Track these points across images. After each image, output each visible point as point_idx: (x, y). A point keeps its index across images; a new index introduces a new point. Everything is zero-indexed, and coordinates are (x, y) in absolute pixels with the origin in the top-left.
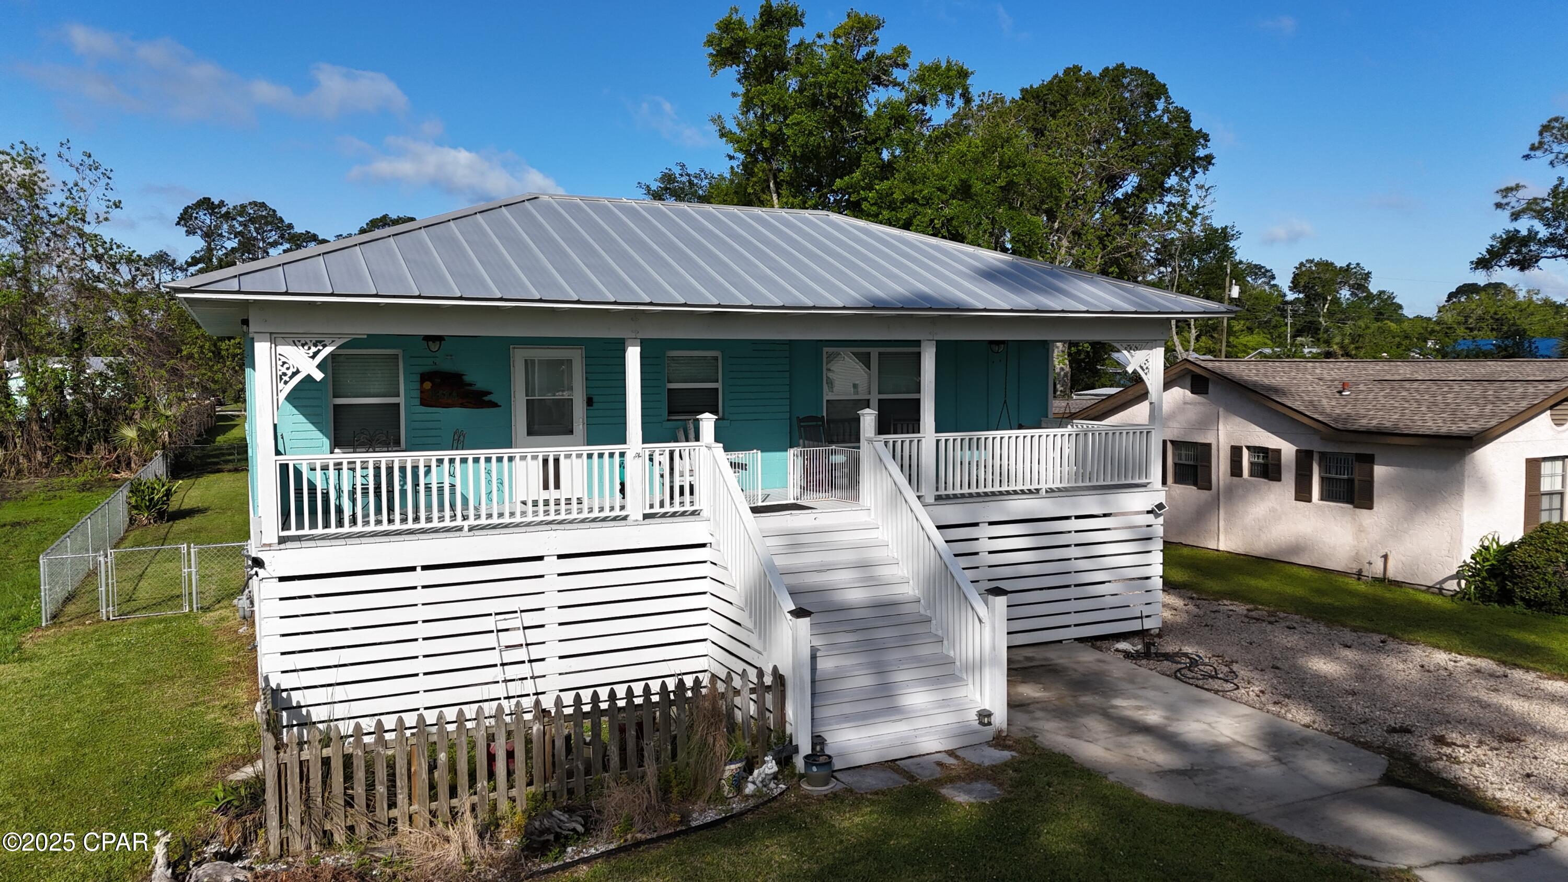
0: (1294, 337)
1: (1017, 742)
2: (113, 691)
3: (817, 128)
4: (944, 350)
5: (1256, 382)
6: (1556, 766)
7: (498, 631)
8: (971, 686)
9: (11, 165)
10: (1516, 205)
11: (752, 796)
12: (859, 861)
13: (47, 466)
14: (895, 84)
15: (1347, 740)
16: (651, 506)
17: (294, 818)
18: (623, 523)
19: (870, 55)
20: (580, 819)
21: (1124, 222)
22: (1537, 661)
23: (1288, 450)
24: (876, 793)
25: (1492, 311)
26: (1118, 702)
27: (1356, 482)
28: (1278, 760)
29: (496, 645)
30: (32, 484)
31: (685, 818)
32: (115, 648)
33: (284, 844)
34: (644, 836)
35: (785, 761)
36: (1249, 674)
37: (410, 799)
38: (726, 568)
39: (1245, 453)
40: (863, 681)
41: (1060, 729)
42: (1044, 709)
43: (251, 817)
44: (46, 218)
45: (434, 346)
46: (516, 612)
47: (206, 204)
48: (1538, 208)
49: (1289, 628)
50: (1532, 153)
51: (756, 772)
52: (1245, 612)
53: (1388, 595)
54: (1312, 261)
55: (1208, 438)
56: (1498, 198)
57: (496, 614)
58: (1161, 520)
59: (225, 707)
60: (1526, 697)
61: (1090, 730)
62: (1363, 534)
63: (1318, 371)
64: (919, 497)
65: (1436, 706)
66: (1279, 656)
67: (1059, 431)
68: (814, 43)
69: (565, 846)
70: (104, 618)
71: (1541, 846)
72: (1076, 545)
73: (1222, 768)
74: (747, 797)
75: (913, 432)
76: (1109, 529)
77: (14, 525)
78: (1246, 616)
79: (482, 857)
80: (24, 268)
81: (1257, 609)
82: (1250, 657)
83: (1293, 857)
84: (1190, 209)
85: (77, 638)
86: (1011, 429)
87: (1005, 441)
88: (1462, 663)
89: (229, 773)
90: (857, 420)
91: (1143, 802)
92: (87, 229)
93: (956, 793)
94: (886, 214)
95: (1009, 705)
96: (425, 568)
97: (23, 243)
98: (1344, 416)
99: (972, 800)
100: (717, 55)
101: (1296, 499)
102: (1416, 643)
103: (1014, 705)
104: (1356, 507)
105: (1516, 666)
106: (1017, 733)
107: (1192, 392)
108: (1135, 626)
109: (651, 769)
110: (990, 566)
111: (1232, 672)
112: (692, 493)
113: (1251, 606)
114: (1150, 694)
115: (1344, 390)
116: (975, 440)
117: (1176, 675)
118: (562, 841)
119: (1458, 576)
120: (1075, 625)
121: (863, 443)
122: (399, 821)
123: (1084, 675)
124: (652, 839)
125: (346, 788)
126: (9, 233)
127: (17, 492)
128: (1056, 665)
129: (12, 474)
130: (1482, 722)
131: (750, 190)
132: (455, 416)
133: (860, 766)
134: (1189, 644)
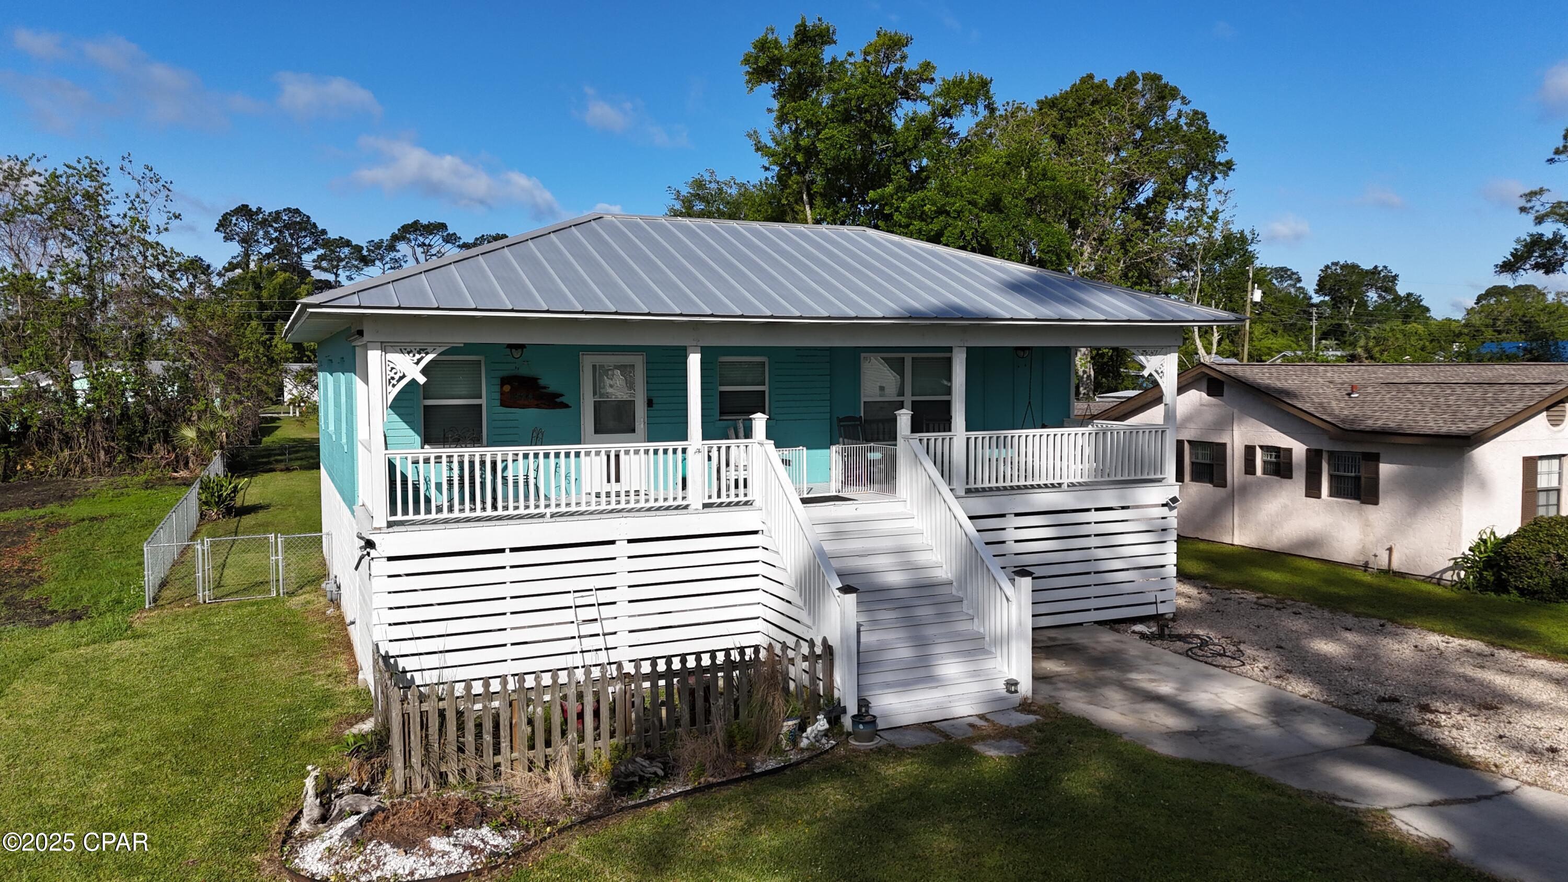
0: (1319, 340)
1: (1041, 707)
2: (226, 662)
3: (849, 142)
4: (973, 355)
5: (1269, 385)
6: (1527, 729)
7: (576, 607)
8: (999, 659)
9: (77, 178)
10: (1541, 208)
11: (807, 749)
12: (904, 800)
13: (109, 465)
14: (923, 98)
15: (1340, 708)
16: (710, 497)
17: (415, 760)
18: (685, 511)
19: (900, 70)
20: (660, 765)
21: (1146, 227)
22: (1524, 643)
23: (1299, 449)
24: (916, 748)
25: (1521, 313)
26: (1134, 676)
27: (1363, 479)
28: (1277, 724)
29: (574, 620)
30: (99, 483)
31: (749, 766)
32: (217, 627)
33: (408, 782)
34: (715, 781)
35: (835, 719)
36: (1255, 653)
37: (512, 748)
38: (777, 553)
39: (1259, 452)
40: (904, 652)
41: (1081, 698)
42: (1064, 681)
43: (379, 760)
44: (110, 228)
45: (517, 353)
46: (591, 590)
47: (244, 211)
48: (1562, 212)
49: (1295, 613)
50: (1556, 157)
51: (809, 730)
52: (1255, 600)
53: (1391, 585)
54: (1336, 264)
55: (1224, 439)
56: (1523, 202)
57: (575, 592)
58: (1175, 513)
59: (330, 676)
60: (1509, 672)
61: (1107, 699)
62: (1369, 529)
63: (1329, 374)
64: (951, 490)
65: (1424, 680)
66: (1284, 637)
67: (1080, 430)
68: (846, 60)
69: (647, 788)
70: (201, 601)
71: (1504, 792)
72: (1096, 535)
73: (1225, 730)
74: (802, 750)
75: (944, 431)
76: (1126, 521)
77: (92, 519)
78: (1256, 603)
79: (578, 795)
80: (90, 276)
81: (1266, 597)
82: (1256, 638)
83: (1283, 799)
84: (1211, 214)
85: (180, 618)
86: (1035, 428)
87: (1030, 439)
88: (1453, 644)
89: (346, 729)
90: (894, 420)
91: (1155, 757)
92: (149, 238)
93: (987, 749)
94: (917, 224)
95: (1033, 677)
96: (513, 550)
97: (87, 251)
98: (1352, 417)
99: (1001, 754)
100: (752, 73)
101: (1307, 496)
102: (1413, 627)
103: (1038, 678)
104: (1363, 502)
105: (1503, 647)
106: (1040, 699)
107: (1208, 395)
108: (1150, 611)
109: (718, 724)
110: (1016, 554)
111: (1239, 650)
112: (745, 486)
113: (1261, 595)
114: (1163, 669)
115: (1353, 392)
116: (1002, 438)
117: (1187, 654)
118: (645, 782)
119: (1456, 566)
120: (1095, 609)
121: (900, 441)
122: (503, 765)
123: (1103, 653)
124: (722, 782)
125: (458, 737)
126: (75, 243)
127: (86, 490)
128: (1077, 644)
129: (77, 473)
130: (1465, 693)
131: (784, 202)
132: (530, 416)
133: (901, 727)
134: (1201, 627)
